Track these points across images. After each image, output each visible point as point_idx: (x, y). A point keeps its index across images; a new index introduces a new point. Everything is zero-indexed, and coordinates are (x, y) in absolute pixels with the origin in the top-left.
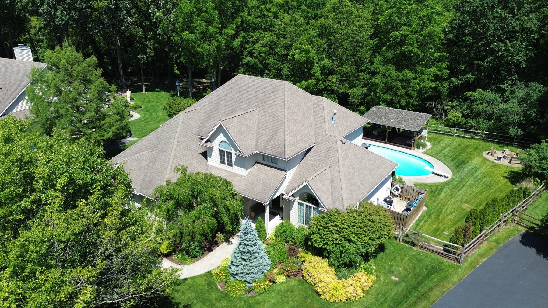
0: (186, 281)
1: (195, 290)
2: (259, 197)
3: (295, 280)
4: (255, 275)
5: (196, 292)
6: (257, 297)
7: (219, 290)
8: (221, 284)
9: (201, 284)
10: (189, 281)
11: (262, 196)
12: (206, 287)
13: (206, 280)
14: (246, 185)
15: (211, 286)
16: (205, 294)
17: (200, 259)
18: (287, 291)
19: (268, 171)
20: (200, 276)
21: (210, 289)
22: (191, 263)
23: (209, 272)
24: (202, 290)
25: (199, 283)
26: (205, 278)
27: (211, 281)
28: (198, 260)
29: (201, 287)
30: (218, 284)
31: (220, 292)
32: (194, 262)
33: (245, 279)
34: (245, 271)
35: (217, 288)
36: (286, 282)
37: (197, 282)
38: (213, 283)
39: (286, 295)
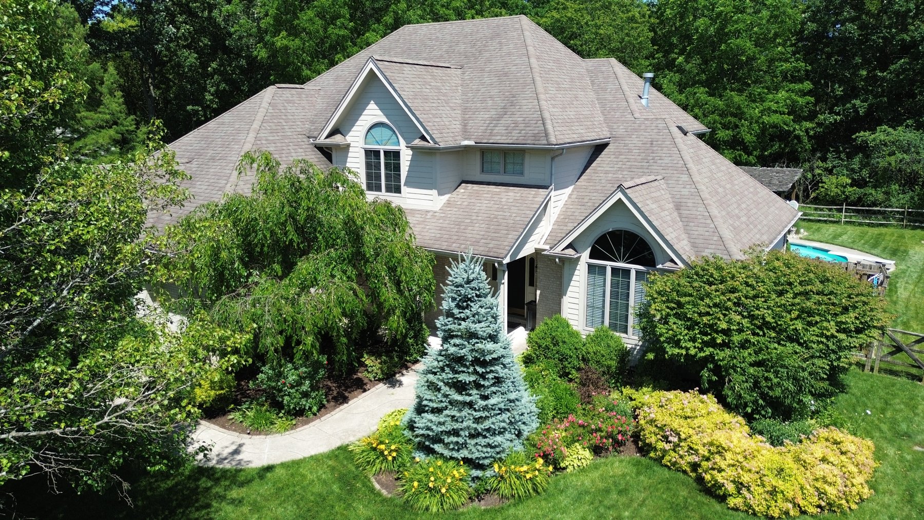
0: (269, 475)
1: (297, 498)
2: (482, 249)
3: (621, 461)
4: (499, 439)
5: (302, 504)
6: (512, 511)
7: (379, 494)
8: (383, 478)
9: (319, 479)
10: (280, 472)
11: (491, 246)
12: (335, 488)
13: (333, 469)
14: (441, 229)
15: (349, 484)
16: (333, 507)
17: (313, 420)
18: (607, 491)
19: (498, 194)
20: (313, 458)
21: (350, 492)
22: (286, 430)
23: (343, 449)
24: (320, 495)
25: (309, 477)
26: (330, 463)
27: (350, 472)
28: (307, 423)
29: (318, 488)
30: (373, 480)
31: (385, 500)
32: (294, 427)
33: (464, 453)
34: (465, 424)
35: (372, 490)
36: (596, 467)
37: (304, 476)
38: (355, 477)
39: (606, 502)
